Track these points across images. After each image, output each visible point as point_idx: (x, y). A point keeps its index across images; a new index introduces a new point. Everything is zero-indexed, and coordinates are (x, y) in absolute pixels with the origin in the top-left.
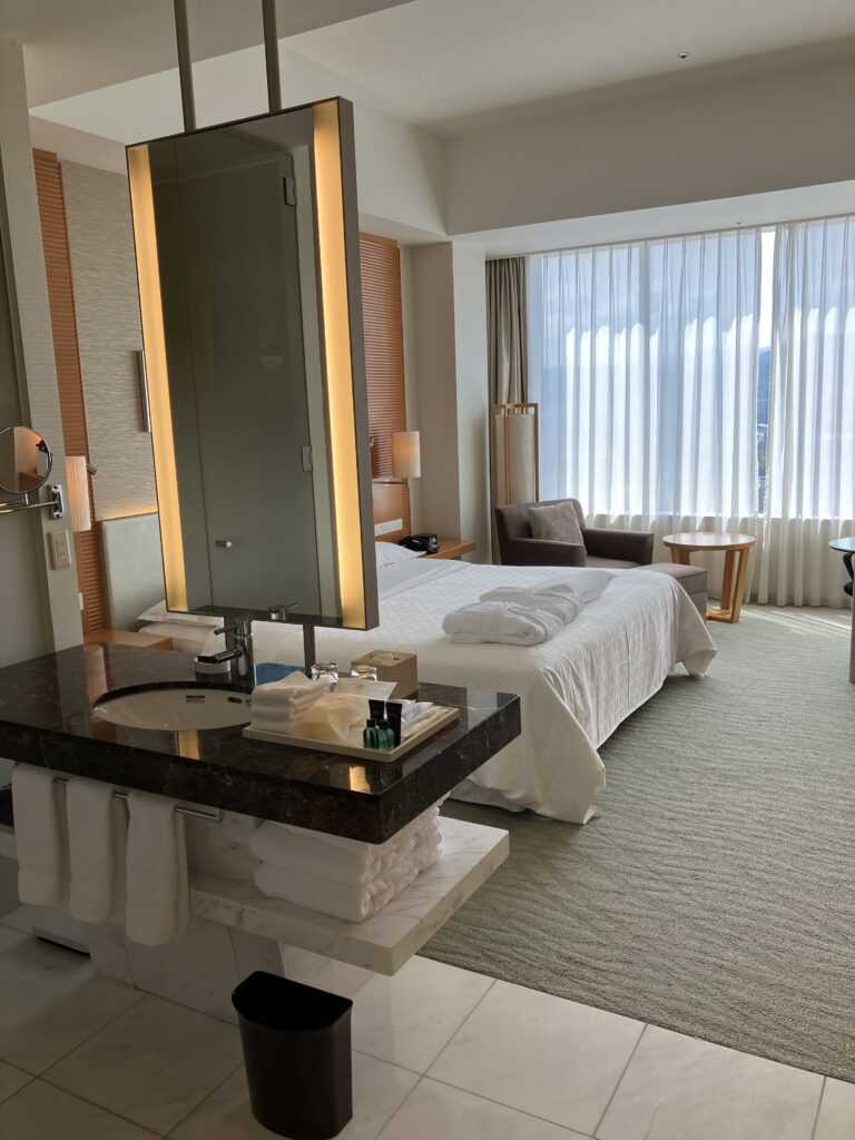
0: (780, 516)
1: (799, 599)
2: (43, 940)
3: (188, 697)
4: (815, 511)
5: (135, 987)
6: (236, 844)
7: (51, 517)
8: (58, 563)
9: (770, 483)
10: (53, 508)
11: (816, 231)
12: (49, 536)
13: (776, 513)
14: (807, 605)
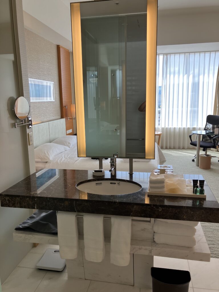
0: (164, 127)
1: (168, 147)
2: (40, 269)
3: (96, 184)
4: (168, 126)
5: (85, 279)
6: (145, 229)
7: (29, 128)
8: (31, 143)
9: (162, 119)
10: (29, 125)
11: (172, 56)
12: (28, 134)
13: (163, 126)
14: (170, 148)
